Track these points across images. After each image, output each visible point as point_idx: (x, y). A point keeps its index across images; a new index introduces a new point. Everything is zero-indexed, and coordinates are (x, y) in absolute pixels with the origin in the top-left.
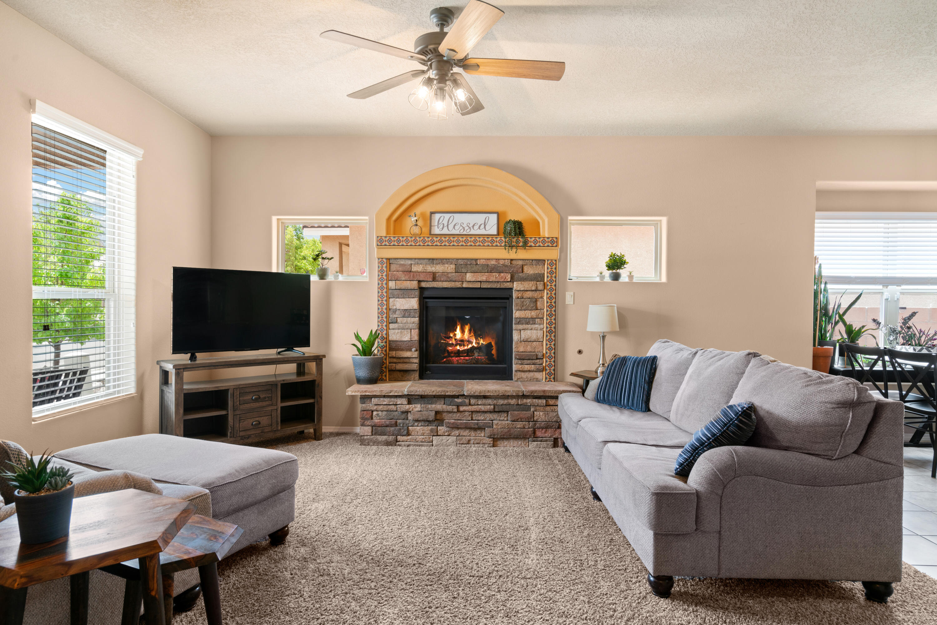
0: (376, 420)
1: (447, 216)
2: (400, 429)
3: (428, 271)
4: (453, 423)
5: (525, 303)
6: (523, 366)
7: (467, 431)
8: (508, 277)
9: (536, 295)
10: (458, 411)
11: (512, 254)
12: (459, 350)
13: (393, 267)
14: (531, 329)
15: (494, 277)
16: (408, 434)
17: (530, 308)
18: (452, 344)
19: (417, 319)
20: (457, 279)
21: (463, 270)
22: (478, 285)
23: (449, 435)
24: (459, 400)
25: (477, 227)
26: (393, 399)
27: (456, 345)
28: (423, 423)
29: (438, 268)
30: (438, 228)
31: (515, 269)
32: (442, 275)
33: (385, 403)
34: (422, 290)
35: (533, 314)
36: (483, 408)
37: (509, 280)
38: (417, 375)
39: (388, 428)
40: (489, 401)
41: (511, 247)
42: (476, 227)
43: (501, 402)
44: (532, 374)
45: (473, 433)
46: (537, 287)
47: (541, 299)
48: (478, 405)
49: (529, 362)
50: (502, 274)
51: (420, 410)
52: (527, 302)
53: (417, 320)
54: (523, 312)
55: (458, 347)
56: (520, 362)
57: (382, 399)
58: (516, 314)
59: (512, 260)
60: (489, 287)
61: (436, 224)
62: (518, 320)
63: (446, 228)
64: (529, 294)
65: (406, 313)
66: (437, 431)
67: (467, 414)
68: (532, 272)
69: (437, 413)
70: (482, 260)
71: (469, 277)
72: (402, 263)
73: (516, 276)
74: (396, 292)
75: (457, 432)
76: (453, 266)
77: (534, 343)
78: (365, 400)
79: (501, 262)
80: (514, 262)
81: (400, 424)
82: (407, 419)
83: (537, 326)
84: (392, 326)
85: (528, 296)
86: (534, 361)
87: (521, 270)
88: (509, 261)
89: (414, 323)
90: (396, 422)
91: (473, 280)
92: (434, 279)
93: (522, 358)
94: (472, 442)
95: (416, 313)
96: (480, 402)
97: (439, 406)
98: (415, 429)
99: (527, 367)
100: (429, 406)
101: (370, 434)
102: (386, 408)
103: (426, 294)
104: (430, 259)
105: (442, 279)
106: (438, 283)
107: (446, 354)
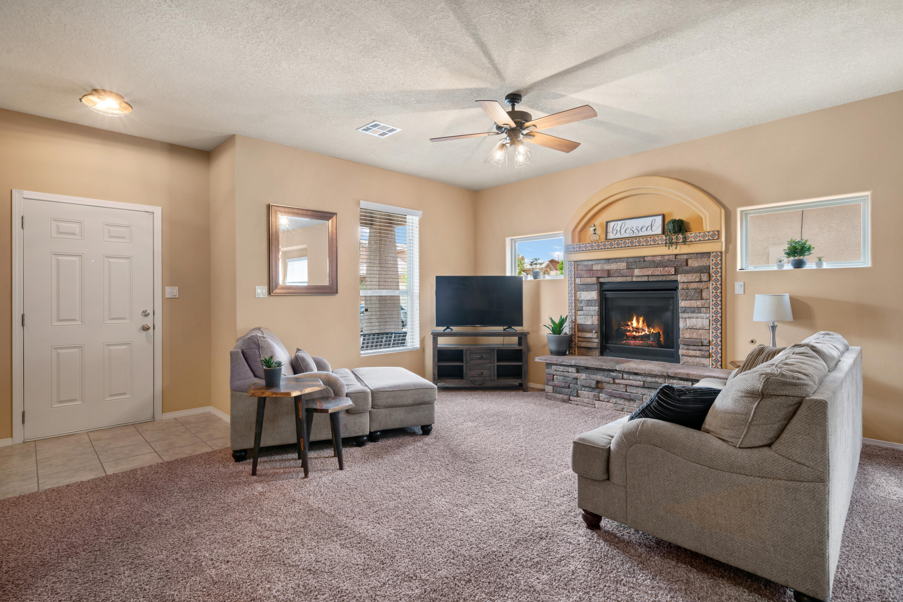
0: (556, 382)
1: (620, 223)
2: (572, 391)
3: (605, 269)
4: (610, 392)
5: (689, 294)
6: (688, 351)
7: (623, 401)
8: (672, 271)
9: (701, 286)
10: (614, 383)
11: (673, 250)
12: (635, 335)
13: (580, 267)
14: (697, 318)
15: (659, 271)
16: (578, 396)
17: (694, 298)
18: (629, 330)
19: (597, 307)
20: (628, 274)
21: (633, 267)
22: (645, 279)
23: (608, 402)
24: (614, 374)
25: (645, 229)
26: (566, 368)
27: (632, 331)
28: (588, 389)
29: (613, 266)
30: (613, 234)
31: (679, 263)
32: (616, 272)
33: (561, 370)
34: (602, 284)
35: (699, 303)
36: (634, 383)
37: (673, 273)
38: (597, 352)
39: (564, 389)
40: (639, 378)
41: (671, 243)
42: (644, 229)
43: (649, 379)
44: (698, 359)
45: (627, 403)
46: (700, 279)
47: (706, 290)
48: (630, 380)
49: (694, 348)
50: (666, 269)
51: (585, 378)
52: (692, 292)
53: (597, 308)
54: (688, 302)
55: (634, 333)
56: (685, 347)
57: (559, 367)
58: (683, 304)
59: (676, 255)
60: (655, 280)
61: (611, 230)
62: (683, 309)
63: (618, 233)
64: (695, 285)
65: (589, 303)
66: (599, 397)
67: (622, 386)
68: (696, 265)
69: (598, 382)
70: (649, 258)
71: (637, 272)
72: (586, 264)
73: (680, 269)
74: (582, 287)
75: (614, 400)
76: (624, 264)
77: (701, 331)
78: (549, 366)
79: (666, 258)
80: (677, 257)
81: (572, 387)
82: (577, 384)
83: (702, 315)
84: (579, 313)
85: (693, 287)
86: (700, 348)
87: (685, 263)
88: (674, 256)
89: (595, 310)
90: (569, 385)
91: (640, 274)
92: (609, 276)
93: (689, 344)
94: (625, 410)
95: (596, 302)
96: (631, 377)
97: (599, 377)
98: (583, 393)
99: (692, 353)
100: (592, 376)
101: (552, 391)
102: (562, 374)
103: (605, 287)
104: (606, 259)
105: (616, 275)
106: (612, 278)
107: (625, 338)
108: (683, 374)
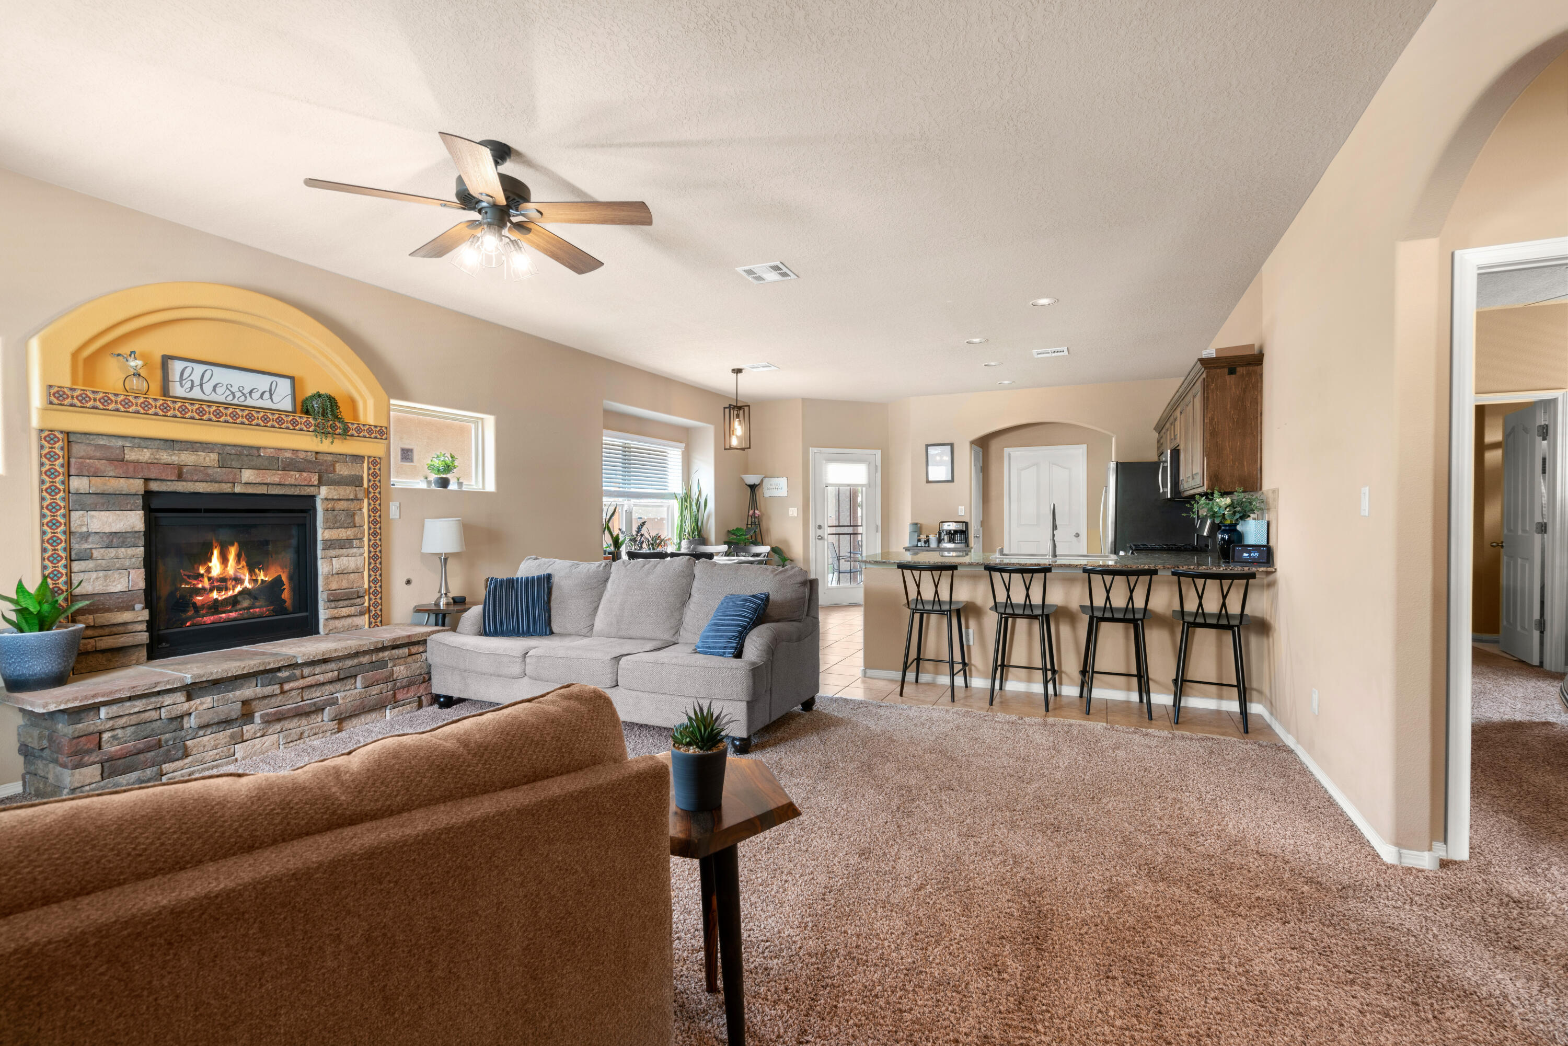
0: (110, 748)
1: (199, 369)
2: (169, 751)
3: (162, 462)
4: (276, 713)
5: (339, 518)
6: (340, 610)
7: (295, 720)
8: (315, 479)
9: (353, 505)
10: (283, 692)
11: (326, 445)
12: (217, 599)
13: (77, 449)
14: (347, 556)
15: (293, 477)
16: (186, 755)
17: (346, 525)
18: (204, 589)
19: (142, 549)
20: (225, 477)
21: (234, 464)
22: (263, 490)
23: (262, 736)
24: (284, 674)
25: (258, 394)
26: (153, 699)
27: (211, 590)
28: (215, 729)
29: (187, 458)
30: (182, 386)
31: (324, 468)
32: (196, 470)
33: (136, 710)
34: (148, 496)
35: (349, 533)
36: (321, 678)
37: (316, 483)
38: (144, 653)
39: (141, 757)
40: (333, 666)
41: (326, 434)
42: (256, 395)
43: (349, 663)
44: (349, 620)
45: (304, 721)
46: (356, 495)
47: (359, 513)
48: (314, 675)
49: (345, 603)
50: (305, 474)
51: (211, 706)
52: (342, 517)
53: (140, 551)
54: (335, 531)
55: (215, 595)
56: (333, 605)
57: (128, 704)
58: (322, 534)
59: (317, 453)
60: (281, 493)
61: (177, 378)
62: (329, 543)
63: (197, 389)
64: (343, 505)
65: (115, 539)
66: (242, 735)
67: (294, 693)
68: (346, 473)
69: (245, 703)
70: (269, 450)
71: (248, 475)
72: (102, 443)
73: (325, 478)
74: (89, 500)
75: (278, 727)
76: (214, 456)
77: (352, 575)
78: (83, 715)
79: (302, 455)
80: (319, 456)
81: (167, 741)
82: (182, 728)
83: (355, 550)
84: (76, 566)
85: (342, 508)
86: (352, 601)
87: (331, 468)
88: (314, 454)
89: (132, 557)
90: (160, 740)
91: (258, 480)
92: (180, 477)
93: (335, 599)
94: (306, 734)
95: (139, 538)
96: (317, 670)
97: (247, 692)
98: (199, 742)
99: (345, 611)
100: (231, 695)
101: (99, 778)
102: (134, 719)
103: (155, 504)
104: (166, 440)
105: (195, 478)
106: (184, 483)
107: (191, 613)
108: (403, 637)
